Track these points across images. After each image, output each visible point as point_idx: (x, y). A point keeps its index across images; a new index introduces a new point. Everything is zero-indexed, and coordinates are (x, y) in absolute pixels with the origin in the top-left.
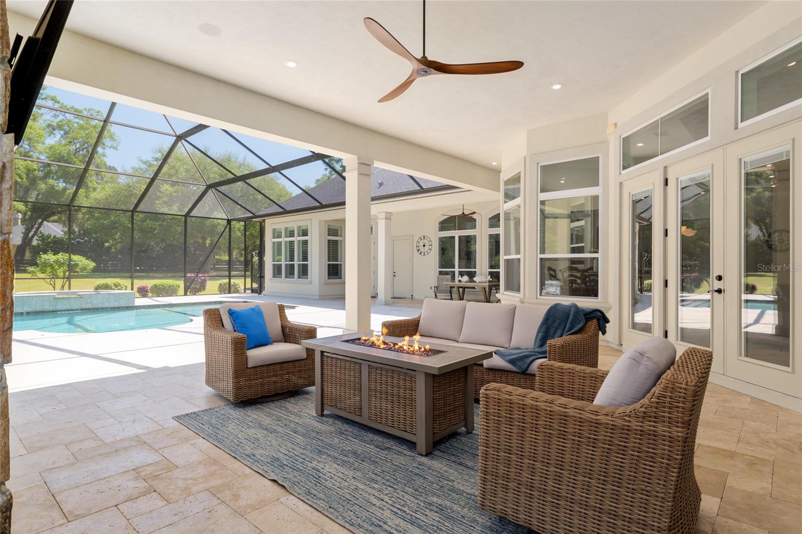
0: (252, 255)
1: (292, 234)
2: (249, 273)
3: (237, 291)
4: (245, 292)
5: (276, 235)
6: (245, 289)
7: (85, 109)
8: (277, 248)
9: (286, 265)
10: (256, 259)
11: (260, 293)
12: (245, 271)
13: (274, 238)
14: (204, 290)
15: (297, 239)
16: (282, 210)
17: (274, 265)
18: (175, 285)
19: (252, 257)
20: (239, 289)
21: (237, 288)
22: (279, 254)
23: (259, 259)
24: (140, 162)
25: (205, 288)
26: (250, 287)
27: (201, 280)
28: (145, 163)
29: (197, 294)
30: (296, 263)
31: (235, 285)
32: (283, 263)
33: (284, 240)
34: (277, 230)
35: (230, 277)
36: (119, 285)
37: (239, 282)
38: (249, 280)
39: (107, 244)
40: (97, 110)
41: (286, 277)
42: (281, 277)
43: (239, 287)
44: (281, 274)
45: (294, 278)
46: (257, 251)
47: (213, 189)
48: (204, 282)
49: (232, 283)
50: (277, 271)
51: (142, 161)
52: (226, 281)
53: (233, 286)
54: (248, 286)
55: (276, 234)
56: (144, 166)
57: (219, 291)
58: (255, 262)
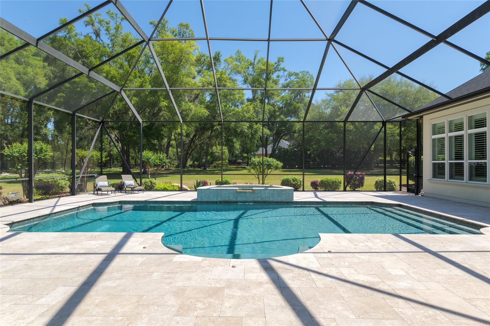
0: (408, 153)
1: (459, 127)
2: (406, 170)
3: (392, 189)
4: (400, 191)
5: (437, 131)
6: (401, 185)
7: (300, 72)
8: (438, 145)
9: (451, 164)
10: (412, 158)
11: (417, 193)
12: (401, 168)
13: (434, 133)
14: (362, 186)
15: (466, 132)
16: (447, 99)
17: (434, 164)
18: (337, 182)
19: (408, 156)
20: (394, 187)
21: (392, 186)
22: (442, 152)
23: (415, 158)
24: (326, 96)
25: (363, 185)
26: (406, 183)
27: (360, 177)
28: (329, 96)
29: (356, 189)
30: (466, 162)
31: (391, 183)
32: (447, 162)
33: (447, 135)
34: (438, 126)
35: (385, 175)
36: (296, 180)
37: (394, 179)
38: (404, 178)
39: (308, 152)
40: (306, 71)
41: (451, 177)
42: (444, 178)
43: (395, 185)
44: (444, 174)
45: (463, 179)
46: (413, 150)
47: (366, 91)
48: (362, 179)
49: (387, 181)
50: (438, 171)
51: (328, 94)
52: (381, 178)
53: (389, 183)
54: (404, 182)
55: (437, 129)
56: (329, 98)
57: (376, 188)
58: (411, 161)
